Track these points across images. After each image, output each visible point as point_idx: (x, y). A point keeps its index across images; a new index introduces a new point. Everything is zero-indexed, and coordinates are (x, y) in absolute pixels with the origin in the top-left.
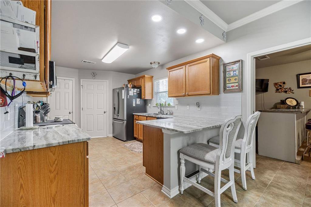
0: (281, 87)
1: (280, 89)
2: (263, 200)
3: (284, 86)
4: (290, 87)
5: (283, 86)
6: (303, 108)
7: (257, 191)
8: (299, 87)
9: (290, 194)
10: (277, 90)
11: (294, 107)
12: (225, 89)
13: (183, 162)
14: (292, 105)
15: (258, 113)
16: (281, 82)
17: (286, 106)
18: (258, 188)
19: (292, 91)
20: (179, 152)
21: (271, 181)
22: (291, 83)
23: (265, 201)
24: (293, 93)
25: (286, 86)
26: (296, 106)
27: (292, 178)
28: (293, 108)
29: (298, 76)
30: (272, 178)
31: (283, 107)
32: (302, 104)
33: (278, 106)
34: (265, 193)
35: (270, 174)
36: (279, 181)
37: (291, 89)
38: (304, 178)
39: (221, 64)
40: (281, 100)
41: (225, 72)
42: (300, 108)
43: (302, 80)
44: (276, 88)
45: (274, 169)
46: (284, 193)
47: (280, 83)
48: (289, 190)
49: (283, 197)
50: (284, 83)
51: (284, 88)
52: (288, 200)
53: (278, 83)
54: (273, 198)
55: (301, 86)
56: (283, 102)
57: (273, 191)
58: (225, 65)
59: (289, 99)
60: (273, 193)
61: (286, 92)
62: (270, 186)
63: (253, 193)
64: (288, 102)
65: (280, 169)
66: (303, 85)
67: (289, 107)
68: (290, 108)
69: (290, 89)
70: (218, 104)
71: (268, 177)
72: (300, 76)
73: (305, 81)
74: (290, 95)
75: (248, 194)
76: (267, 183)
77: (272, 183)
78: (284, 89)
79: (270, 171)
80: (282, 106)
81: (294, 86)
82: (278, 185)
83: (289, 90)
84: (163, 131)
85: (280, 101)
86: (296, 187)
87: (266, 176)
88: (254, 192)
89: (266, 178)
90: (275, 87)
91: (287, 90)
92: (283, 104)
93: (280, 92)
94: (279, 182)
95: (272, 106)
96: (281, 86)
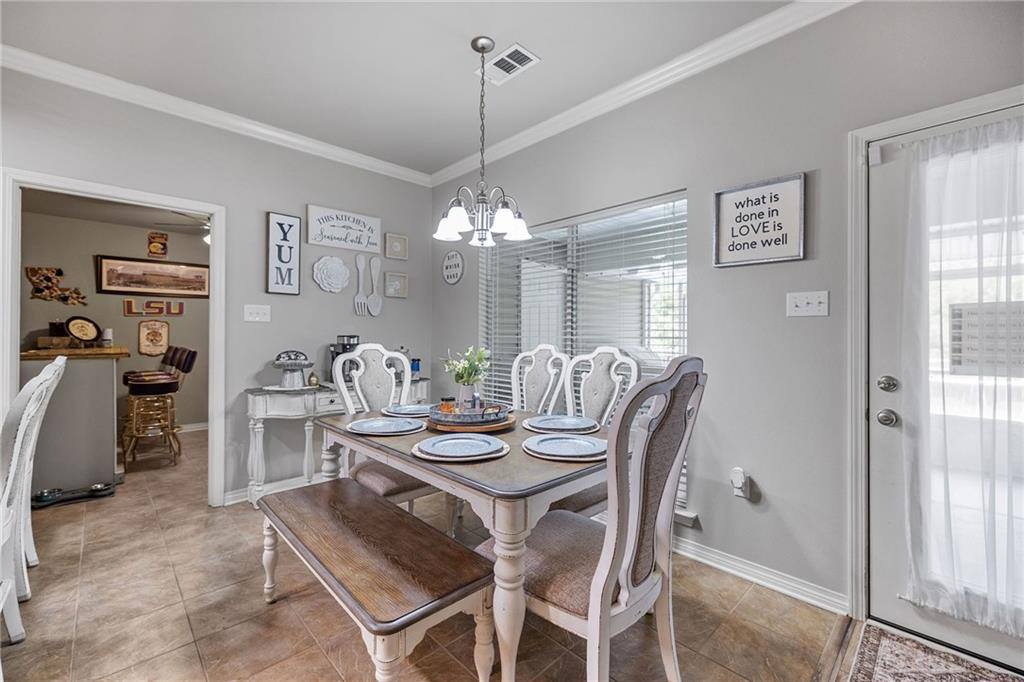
0: (50, 284)
1: (48, 288)
2: (90, 588)
3: (58, 281)
4: (77, 286)
5: (54, 281)
6: (112, 344)
7: (62, 582)
8: (100, 290)
9: (138, 543)
10: (37, 290)
11: (89, 344)
14: (85, 338)
16: (51, 269)
17: (67, 340)
18: (60, 576)
19: (83, 298)
21: (83, 545)
22: (79, 277)
23: (95, 587)
24: (85, 304)
25: (64, 283)
26: (95, 339)
27: (123, 514)
28: (86, 347)
29: (98, 261)
30: (81, 537)
31: (58, 345)
32: (109, 334)
33: (42, 341)
34: (83, 573)
35: (71, 533)
36: (102, 533)
37: (78, 294)
38: (145, 504)
40: (52, 324)
42: (106, 346)
43: (108, 272)
44: (33, 283)
45: (74, 518)
46: (124, 548)
47: (47, 269)
48: (131, 537)
49: (127, 554)
50: (59, 273)
51: (60, 286)
52: (140, 555)
53: (40, 269)
54: (107, 570)
55: (105, 287)
56: (59, 329)
57: (101, 559)
59: (79, 321)
60: (101, 561)
61: (65, 299)
62: (85, 554)
63: (53, 592)
64: (75, 328)
65: (88, 511)
66: (109, 284)
67: (76, 343)
68: (77, 347)
69: (76, 291)
71: (70, 540)
72: (104, 261)
73: (115, 276)
74: (78, 310)
75: (43, 603)
76: (76, 552)
77: (85, 547)
78: (60, 290)
79: (67, 526)
80: (56, 340)
81: (87, 287)
82: (102, 542)
83: (75, 295)
85: (47, 327)
86: (140, 526)
87: (61, 542)
88: (56, 588)
89: (67, 544)
90: (30, 280)
91: (67, 293)
92: (58, 335)
93: (45, 299)
94: (103, 536)
96: (48, 279)
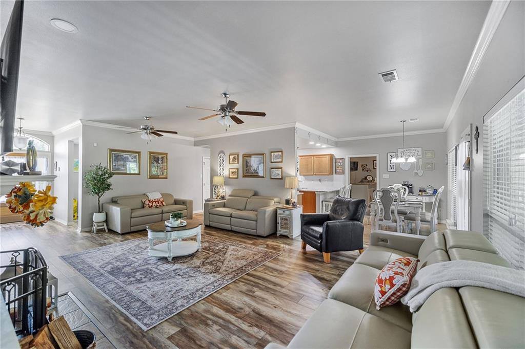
1: (365, 169)
5: (366, 167)
10: (363, 169)
12: (336, 172)
13: (324, 205)
15: (351, 185)
17: (367, 181)
20: (322, 202)
26: (372, 180)
28: (371, 182)
33: (363, 180)
39: (334, 158)
41: (336, 163)
47: (364, 165)
50: (367, 165)
55: (375, 168)
56: (366, 178)
58: (336, 159)
59: (369, 176)
61: (367, 171)
64: (368, 178)
67: (369, 181)
70: (332, 180)
74: (369, 173)
78: (367, 169)
80: (365, 180)
83: (369, 170)
84: (316, 193)
85: (364, 177)
90: (362, 167)
93: (364, 171)
95: (360, 180)
